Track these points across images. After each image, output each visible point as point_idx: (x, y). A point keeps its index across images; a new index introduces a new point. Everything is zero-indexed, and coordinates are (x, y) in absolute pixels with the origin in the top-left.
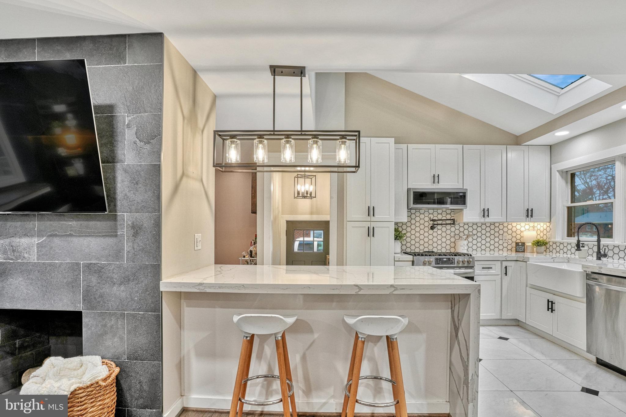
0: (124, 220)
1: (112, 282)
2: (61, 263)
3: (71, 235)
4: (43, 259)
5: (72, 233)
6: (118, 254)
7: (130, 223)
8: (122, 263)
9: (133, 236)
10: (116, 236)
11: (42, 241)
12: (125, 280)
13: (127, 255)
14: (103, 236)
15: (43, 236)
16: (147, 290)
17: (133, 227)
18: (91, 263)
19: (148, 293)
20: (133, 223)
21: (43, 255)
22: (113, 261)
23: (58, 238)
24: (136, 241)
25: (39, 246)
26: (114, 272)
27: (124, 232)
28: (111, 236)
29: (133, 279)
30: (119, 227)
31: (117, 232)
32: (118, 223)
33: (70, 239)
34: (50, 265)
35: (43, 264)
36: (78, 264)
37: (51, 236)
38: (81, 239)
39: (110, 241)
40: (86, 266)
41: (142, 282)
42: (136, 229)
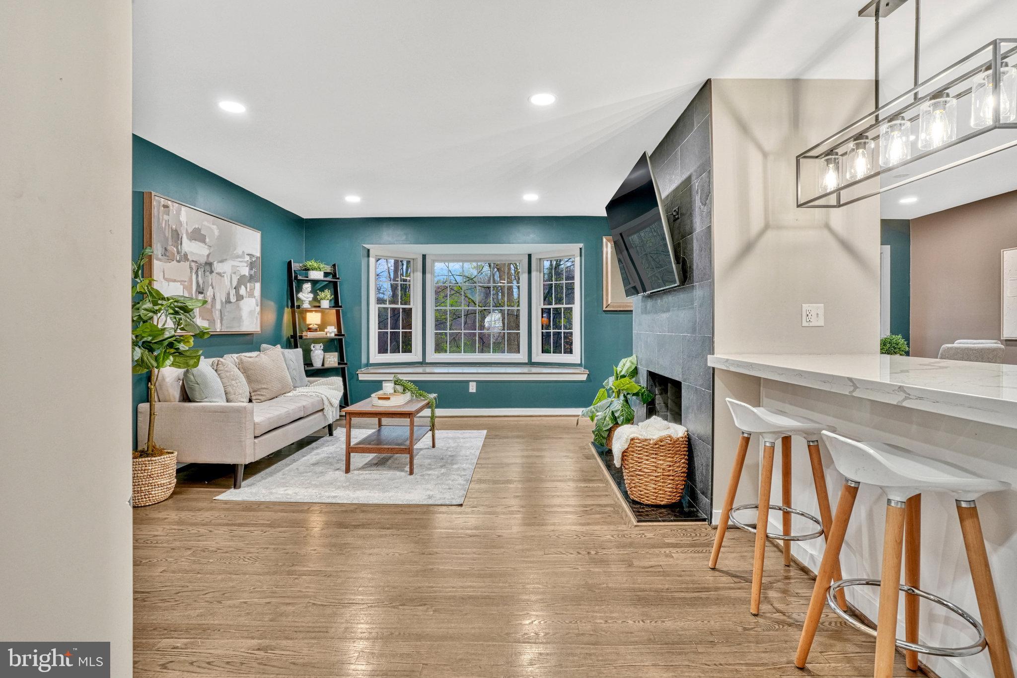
0: (697, 291)
1: (692, 355)
2: (675, 336)
3: (678, 309)
4: (669, 332)
5: (678, 306)
6: (694, 327)
7: (699, 293)
8: (696, 335)
9: (700, 306)
11: (669, 316)
12: (697, 354)
13: (698, 327)
14: (689, 308)
17: (700, 297)
18: (684, 336)
19: (706, 368)
21: (669, 328)
22: (693, 334)
23: (674, 313)
24: (701, 312)
25: (668, 320)
26: (693, 345)
27: (697, 303)
28: (692, 307)
29: (700, 353)
30: (695, 298)
31: (694, 304)
32: (694, 294)
33: (678, 313)
35: (670, 336)
36: (680, 337)
37: (672, 310)
38: (681, 313)
39: (691, 312)
40: (683, 339)
42: (701, 300)
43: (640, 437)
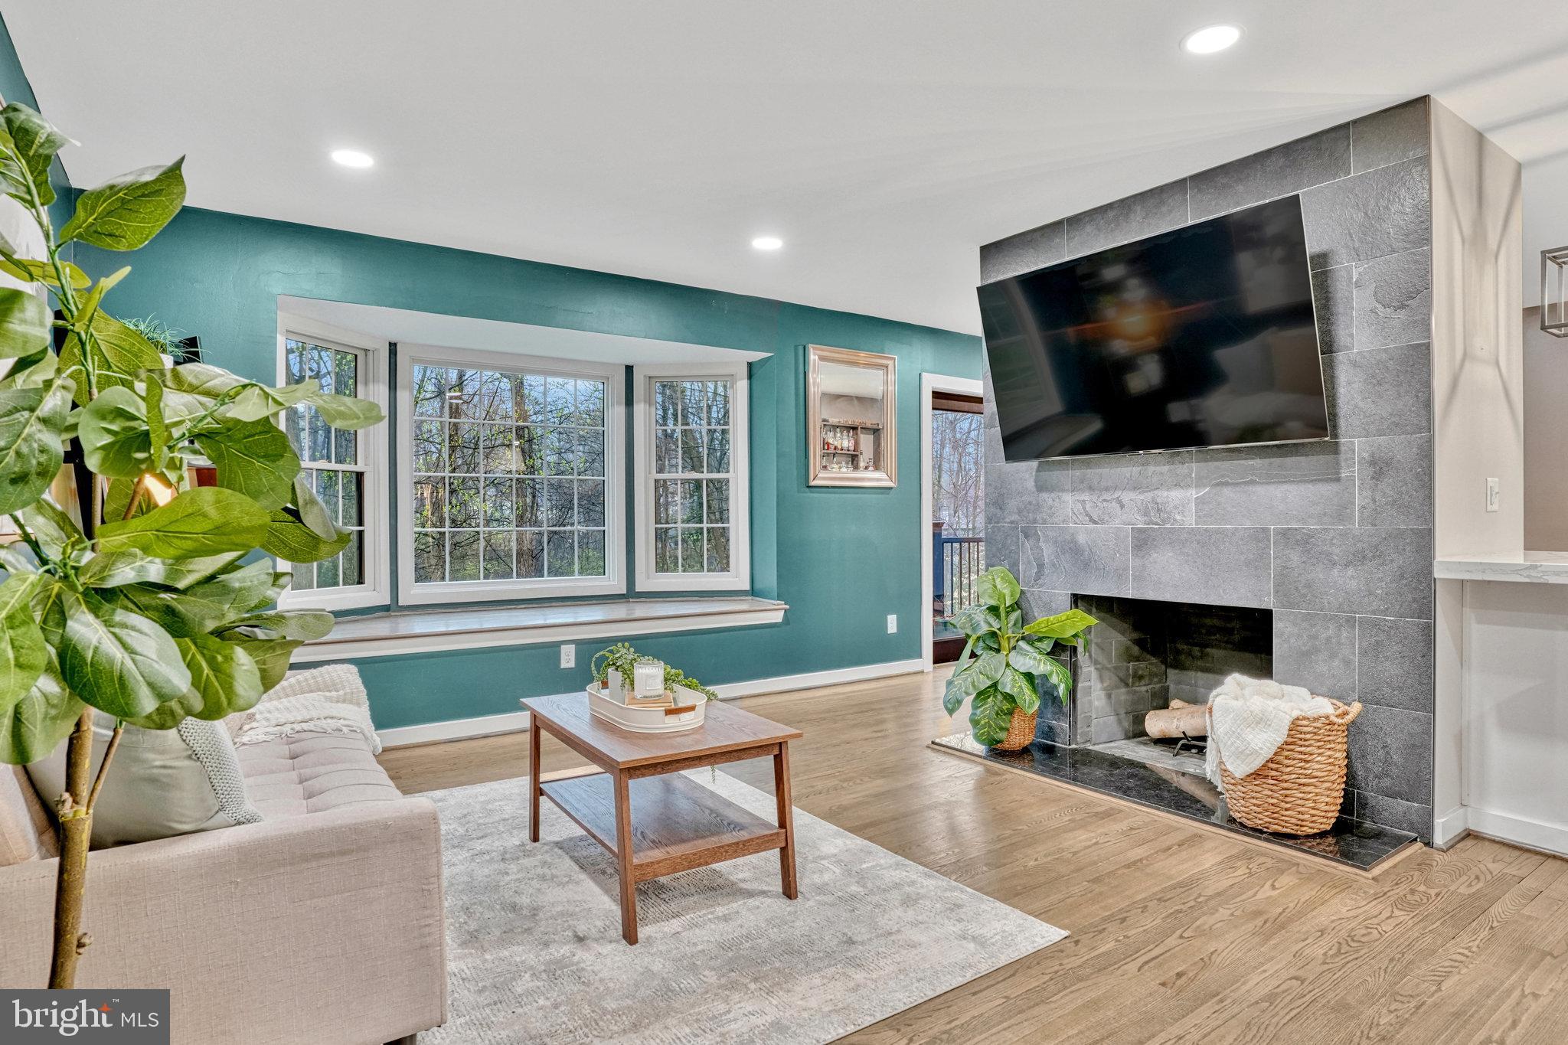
0: (1354, 451)
1: (1329, 561)
2: (1236, 529)
3: (1252, 482)
4: (1205, 523)
5: (1254, 478)
6: (1342, 513)
7: (1366, 455)
8: (1351, 527)
9: (1373, 478)
10: (1338, 480)
11: (1203, 495)
12: (1359, 558)
13: (1359, 512)
14: (1312, 481)
15: (1205, 486)
16: (1402, 577)
17: (1373, 463)
18: (1289, 529)
19: (1404, 582)
20: (1372, 455)
21: (1205, 515)
22: (1333, 524)
23: (1230, 488)
24: (1380, 487)
25: (1200, 501)
26: (1334, 544)
27: (1353, 472)
28: (1331, 480)
29: (1374, 557)
30: (1343, 464)
31: (1338, 473)
32: (1342, 457)
33: (1251, 488)
34: (1218, 532)
35: (1206, 530)
36: (1265, 530)
37: (1218, 485)
38: (1271, 488)
39: (1326, 489)
40: (1280, 533)
41: (1392, 561)
42: (1379, 467)
43: (1309, 714)
